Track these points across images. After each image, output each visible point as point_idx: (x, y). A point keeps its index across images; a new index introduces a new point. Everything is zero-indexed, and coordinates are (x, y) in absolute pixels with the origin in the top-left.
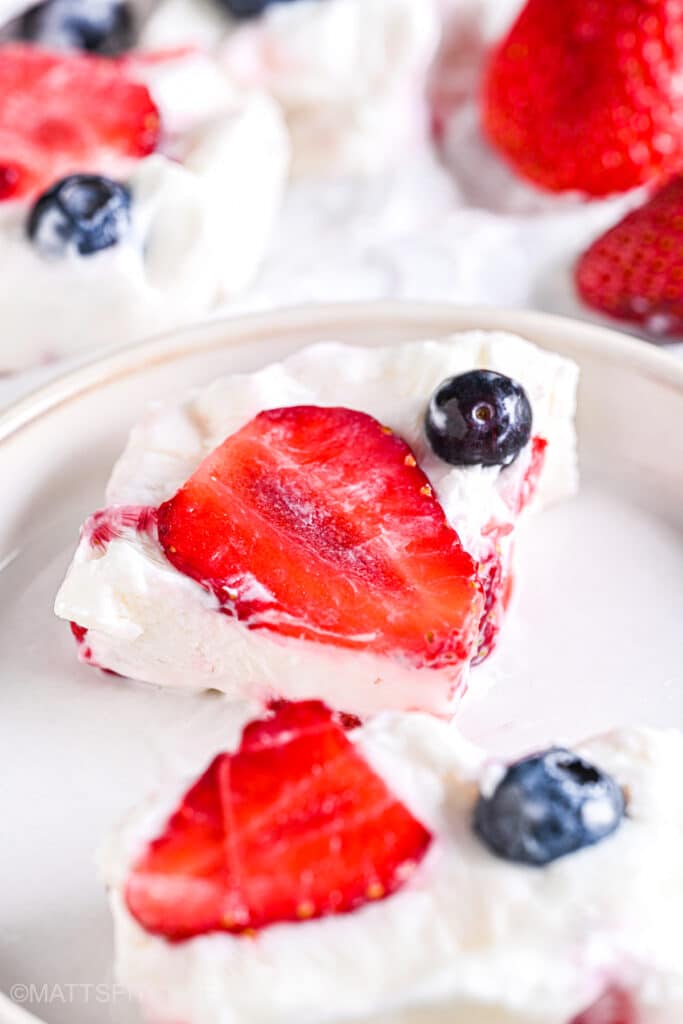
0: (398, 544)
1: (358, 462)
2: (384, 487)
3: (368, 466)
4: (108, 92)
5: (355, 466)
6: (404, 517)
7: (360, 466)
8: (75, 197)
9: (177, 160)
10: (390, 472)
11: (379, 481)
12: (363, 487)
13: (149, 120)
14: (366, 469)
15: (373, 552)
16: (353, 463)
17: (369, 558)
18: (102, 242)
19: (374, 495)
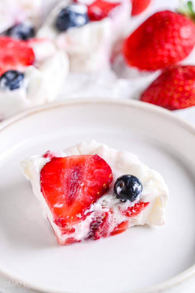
0: (80, 197)
1: (97, 178)
2: (94, 186)
3: (97, 180)
4: (23, 49)
5: (95, 178)
6: (89, 194)
7: (96, 179)
8: (10, 76)
9: (37, 68)
10: (99, 184)
11: (95, 184)
12: (90, 183)
13: (31, 57)
14: (96, 180)
15: (75, 196)
16: (95, 177)
17: (73, 196)
18: (15, 87)
19: (90, 186)
